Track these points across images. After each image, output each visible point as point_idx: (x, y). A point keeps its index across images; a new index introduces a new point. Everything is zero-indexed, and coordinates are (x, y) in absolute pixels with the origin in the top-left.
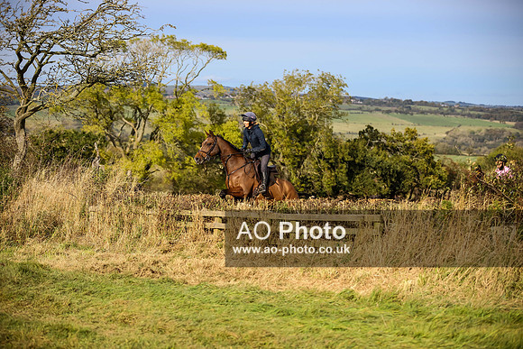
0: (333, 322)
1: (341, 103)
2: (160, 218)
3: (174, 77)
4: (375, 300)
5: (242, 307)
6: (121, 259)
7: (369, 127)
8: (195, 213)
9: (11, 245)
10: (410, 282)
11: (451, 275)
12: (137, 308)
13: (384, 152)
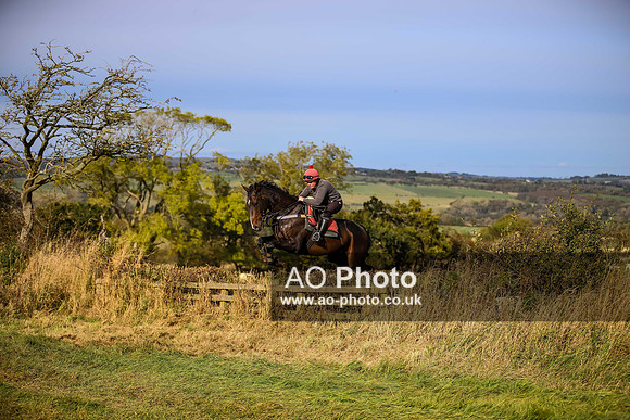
0: (341, 394)
1: (345, 175)
2: (167, 290)
3: (179, 149)
4: (383, 371)
5: (250, 379)
6: (128, 331)
7: (373, 198)
8: (202, 285)
9: (18, 317)
10: (417, 353)
11: (458, 346)
12: (145, 381)
13: (388, 224)
